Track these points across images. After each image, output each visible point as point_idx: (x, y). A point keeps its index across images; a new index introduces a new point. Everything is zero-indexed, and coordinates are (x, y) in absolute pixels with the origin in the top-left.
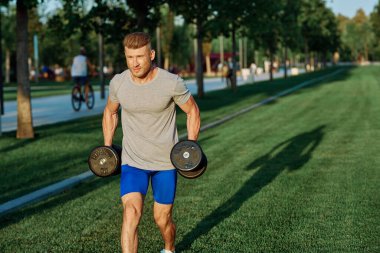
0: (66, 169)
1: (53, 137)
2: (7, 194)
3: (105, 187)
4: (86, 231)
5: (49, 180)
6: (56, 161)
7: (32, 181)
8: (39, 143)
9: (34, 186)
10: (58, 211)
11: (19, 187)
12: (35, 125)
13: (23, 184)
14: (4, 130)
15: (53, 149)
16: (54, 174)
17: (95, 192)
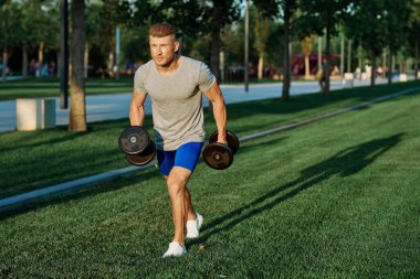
0: (107, 163)
1: (107, 131)
2: (35, 184)
3: (145, 183)
4: (106, 222)
5: (86, 173)
6: (100, 155)
7: (68, 172)
8: (90, 136)
9: (68, 177)
10: (84, 202)
11: (51, 177)
12: (88, 121)
13: (56, 175)
14: (58, 123)
15: (103, 143)
16: (93, 167)
17: (131, 187)
